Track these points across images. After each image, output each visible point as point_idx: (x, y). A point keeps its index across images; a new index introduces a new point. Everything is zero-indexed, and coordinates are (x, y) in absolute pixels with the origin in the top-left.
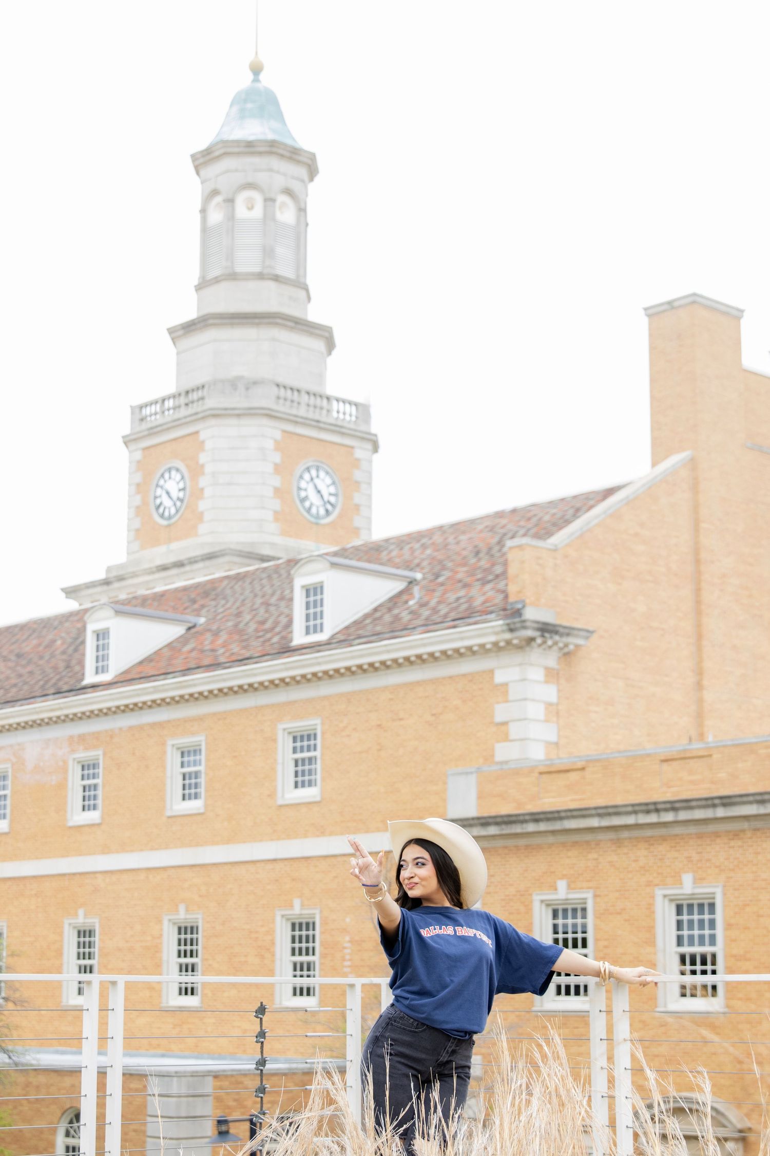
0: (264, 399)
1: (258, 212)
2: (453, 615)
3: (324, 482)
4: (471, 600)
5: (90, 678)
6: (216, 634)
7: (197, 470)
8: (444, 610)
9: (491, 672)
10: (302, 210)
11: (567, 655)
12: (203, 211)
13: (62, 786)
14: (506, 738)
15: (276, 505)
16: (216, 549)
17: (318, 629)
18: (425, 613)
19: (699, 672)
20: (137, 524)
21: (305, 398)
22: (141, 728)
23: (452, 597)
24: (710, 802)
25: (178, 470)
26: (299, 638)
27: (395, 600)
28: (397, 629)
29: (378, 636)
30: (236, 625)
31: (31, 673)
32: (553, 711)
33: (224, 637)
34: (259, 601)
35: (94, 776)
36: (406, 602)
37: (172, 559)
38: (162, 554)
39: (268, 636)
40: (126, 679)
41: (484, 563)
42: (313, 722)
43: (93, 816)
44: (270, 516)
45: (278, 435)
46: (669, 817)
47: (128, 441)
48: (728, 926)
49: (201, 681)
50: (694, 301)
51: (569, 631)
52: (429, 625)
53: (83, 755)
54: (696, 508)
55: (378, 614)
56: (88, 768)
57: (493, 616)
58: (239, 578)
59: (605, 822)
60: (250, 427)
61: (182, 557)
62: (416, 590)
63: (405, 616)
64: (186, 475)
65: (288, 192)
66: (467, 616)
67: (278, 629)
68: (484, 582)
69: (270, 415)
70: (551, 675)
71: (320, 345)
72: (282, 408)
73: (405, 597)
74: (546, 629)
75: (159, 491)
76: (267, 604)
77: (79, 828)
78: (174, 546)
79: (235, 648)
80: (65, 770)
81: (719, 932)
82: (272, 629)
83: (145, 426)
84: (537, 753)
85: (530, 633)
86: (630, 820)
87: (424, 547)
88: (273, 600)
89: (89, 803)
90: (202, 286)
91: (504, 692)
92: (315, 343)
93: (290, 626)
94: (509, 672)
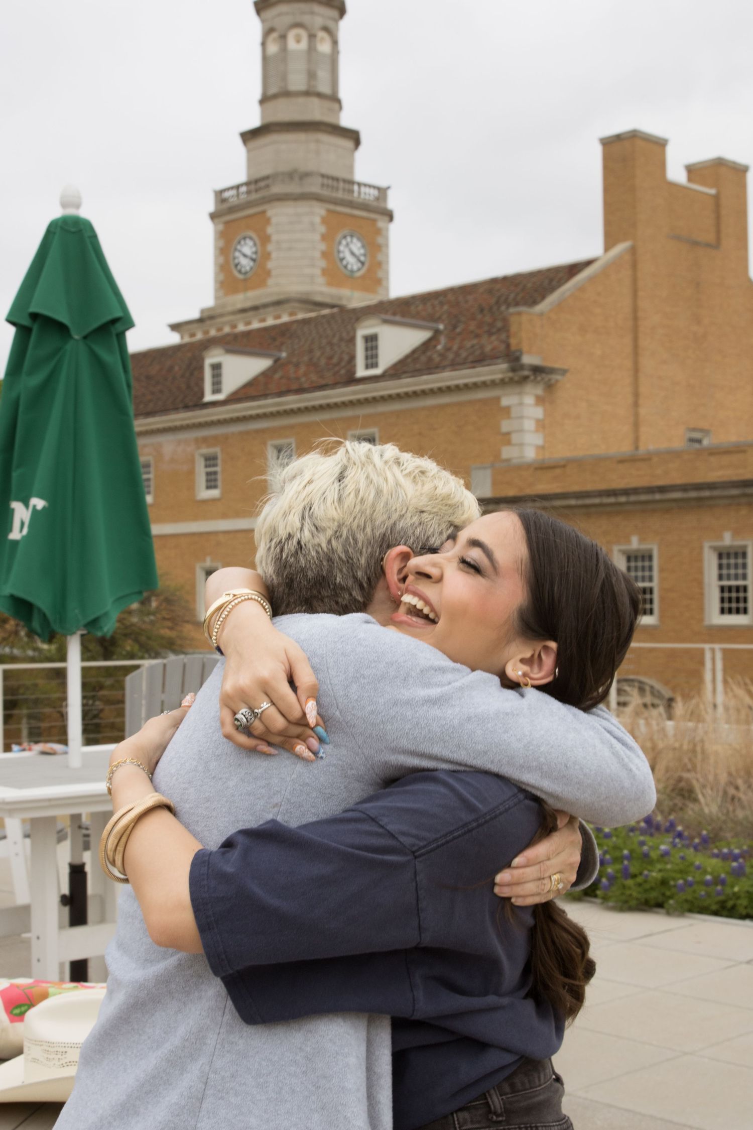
0: (313, 186)
1: (304, 45)
2: (471, 358)
3: (356, 246)
4: (482, 347)
5: (209, 397)
6: (297, 366)
7: (265, 239)
8: (464, 354)
9: (498, 399)
10: (335, 43)
11: (550, 387)
12: (263, 44)
13: (191, 472)
14: (509, 443)
15: (322, 263)
16: (281, 297)
17: (374, 365)
18: (451, 356)
19: (636, 395)
20: (221, 277)
21: (341, 185)
22: (248, 433)
23: (468, 344)
24: (651, 490)
25: (251, 238)
26: (361, 372)
27: (426, 346)
28: (431, 368)
29: (417, 372)
30: (311, 359)
31: (161, 392)
32: (541, 425)
33: (302, 369)
34: (324, 341)
35: (215, 465)
36: (435, 346)
37: (248, 304)
38: (240, 300)
39: (336, 369)
40: (236, 397)
41: (488, 319)
43: (215, 493)
44: (318, 272)
45: (323, 212)
46: (623, 499)
47: (213, 216)
48: (661, 570)
49: (292, 401)
50: (634, 135)
51: (552, 371)
52: (455, 365)
53: (205, 451)
54: (635, 281)
55: (416, 355)
56: (210, 460)
57: (500, 361)
58: (305, 322)
59: (580, 502)
60: (303, 208)
61: (257, 302)
62: (443, 340)
63: (436, 359)
64: (258, 242)
65: (326, 29)
66: (481, 360)
67: (343, 364)
68: (490, 334)
69: (317, 198)
70: (540, 400)
71: (349, 144)
72: (326, 192)
73: (433, 343)
74: (537, 370)
75: (237, 254)
76: (330, 344)
77: (205, 502)
78: (251, 294)
79: (314, 377)
80: (192, 461)
81: (655, 573)
82: (338, 364)
83: (225, 206)
84: (530, 454)
85: (526, 373)
86: (597, 501)
87: (442, 304)
88: (335, 340)
89: (211, 484)
90: (264, 100)
91: (507, 412)
92: (348, 142)
93: (353, 361)
94: (511, 398)
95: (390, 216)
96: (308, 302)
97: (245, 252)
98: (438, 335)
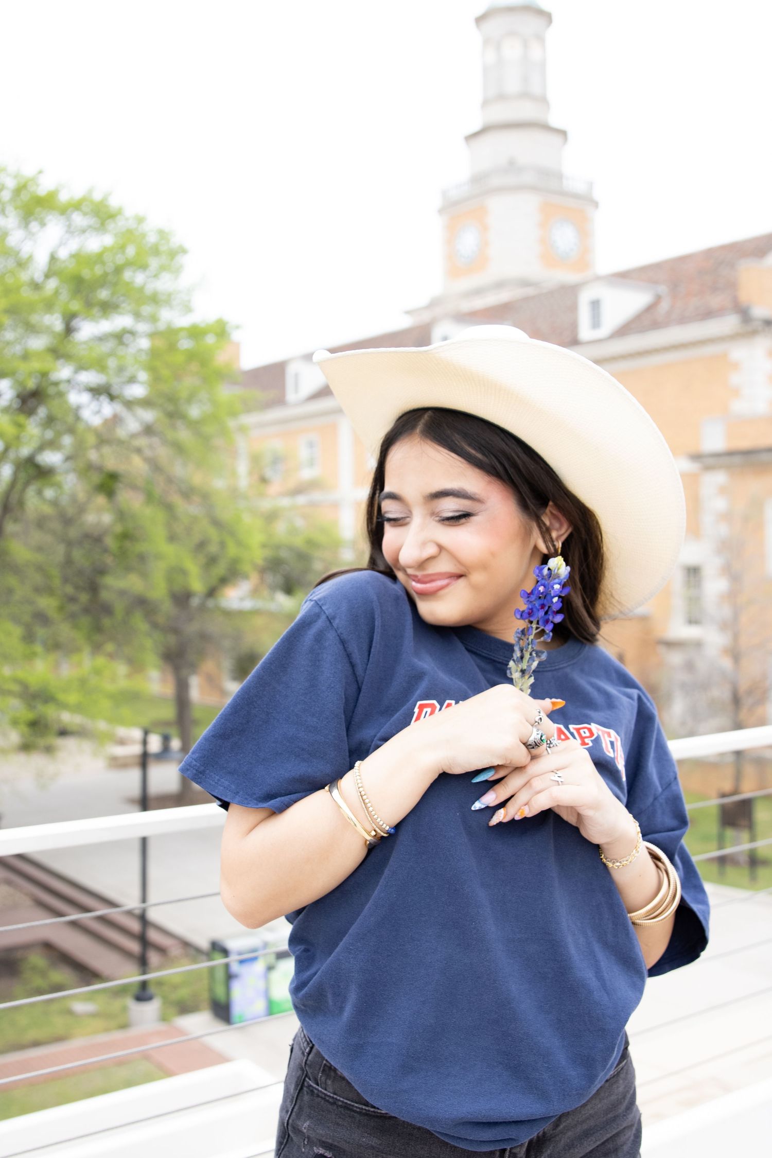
0: (528, 178)
1: (519, 53)
4: (707, 303)
7: (485, 228)
8: (689, 313)
9: (727, 354)
14: (738, 396)
17: (599, 327)
26: (585, 332)
28: (656, 325)
29: (645, 330)
38: (464, 284)
39: (559, 333)
44: (534, 255)
47: (441, 211)
52: (683, 320)
57: (729, 314)
60: (519, 198)
63: (663, 317)
64: (479, 231)
65: (537, 37)
66: (708, 314)
67: (564, 329)
68: (714, 291)
69: (533, 189)
71: (558, 142)
78: (473, 278)
82: (560, 329)
83: (450, 202)
85: (757, 325)
90: (486, 103)
91: (735, 366)
92: (556, 139)
93: (574, 326)
94: (739, 352)
95: (596, 204)
96: (525, 283)
97: (468, 241)
98: (658, 299)
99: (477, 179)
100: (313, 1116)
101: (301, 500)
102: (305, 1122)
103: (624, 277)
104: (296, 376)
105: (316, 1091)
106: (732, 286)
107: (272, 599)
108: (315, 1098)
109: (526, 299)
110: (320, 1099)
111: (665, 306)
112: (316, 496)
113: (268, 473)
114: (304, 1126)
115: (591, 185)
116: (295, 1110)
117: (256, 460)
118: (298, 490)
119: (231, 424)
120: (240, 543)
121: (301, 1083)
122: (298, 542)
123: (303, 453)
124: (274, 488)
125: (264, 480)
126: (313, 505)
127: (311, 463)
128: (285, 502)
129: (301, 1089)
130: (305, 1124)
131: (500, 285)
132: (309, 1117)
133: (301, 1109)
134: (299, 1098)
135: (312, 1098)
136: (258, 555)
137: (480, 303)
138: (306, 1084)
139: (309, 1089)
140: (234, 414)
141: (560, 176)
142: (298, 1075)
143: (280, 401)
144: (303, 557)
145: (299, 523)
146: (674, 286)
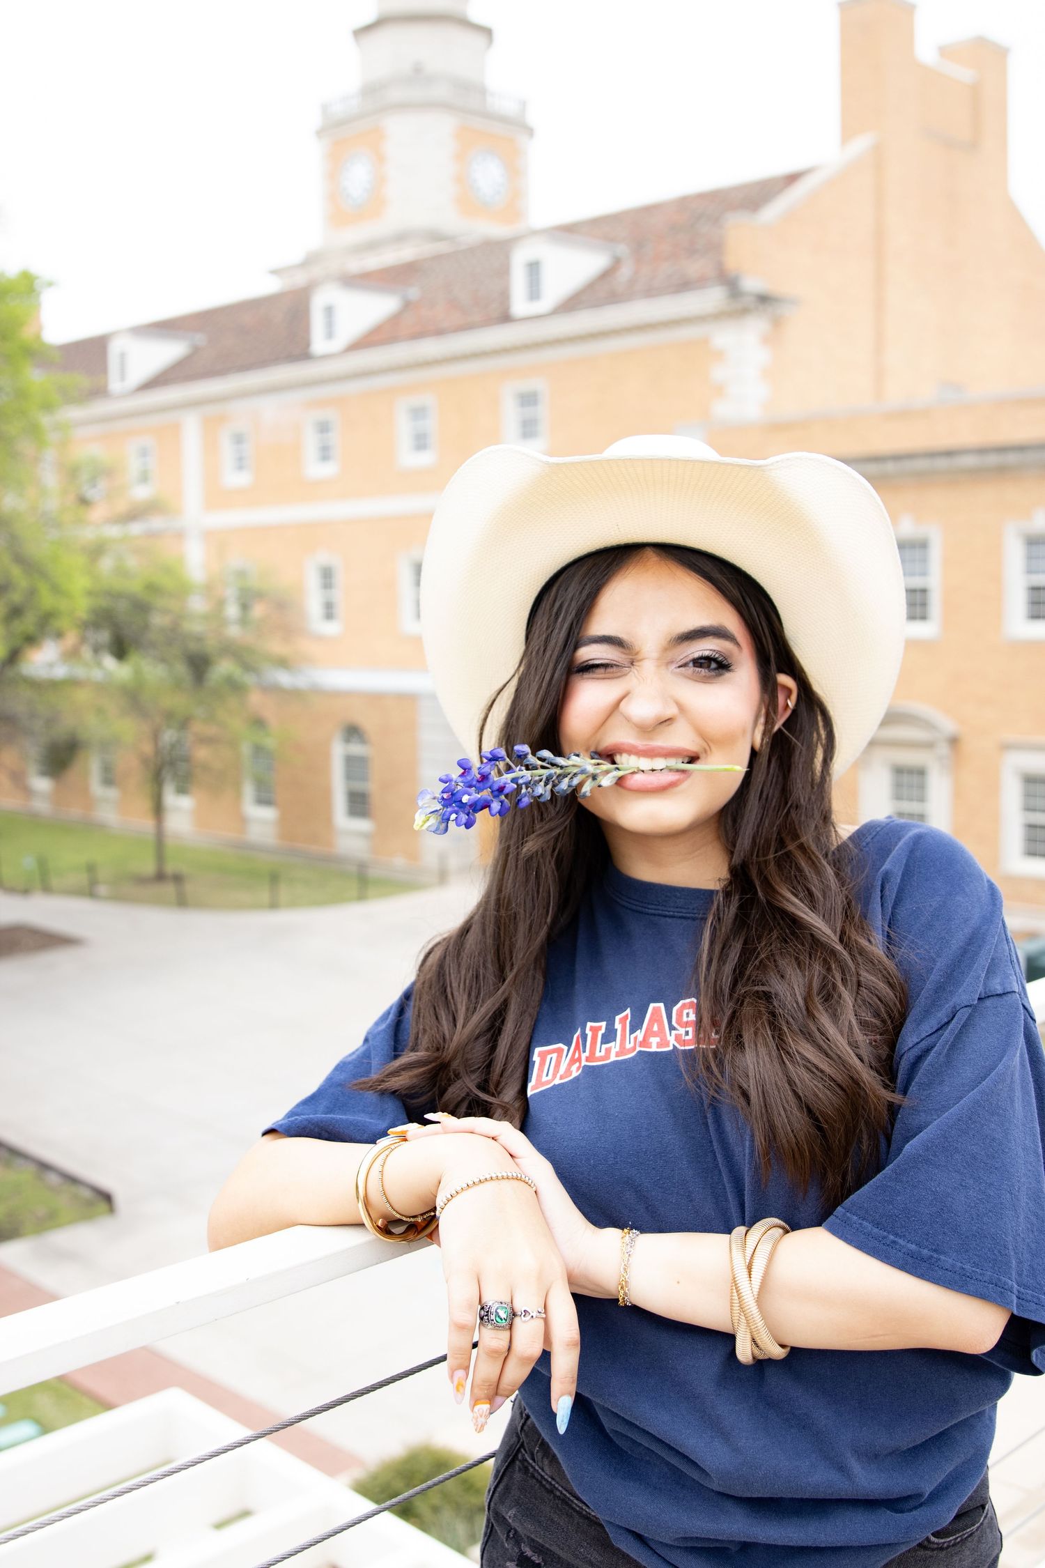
0: (440, 92)
3: (491, 170)
4: (682, 271)
5: (319, 348)
6: (433, 305)
7: (380, 159)
9: (708, 339)
11: (777, 323)
13: (299, 444)
14: (724, 396)
16: (403, 230)
17: (539, 299)
20: (330, 210)
25: (365, 159)
26: (520, 306)
27: (606, 275)
30: (449, 296)
32: (767, 373)
36: (616, 278)
37: (362, 241)
38: (353, 236)
39: (484, 306)
42: (536, 384)
43: (330, 467)
44: (447, 199)
47: (320, 133)
48: (945, 562)
51: (780, 301)
52: (651, 293)
53: (316, 416)
54: (878, 188)
56: (323, 428)
57: (712, 285)
60: (428, 119)
61: (373, 238)
62: (624, 268)
64: (373, 163)
67: (492, 300)
69: (445, 106)
70: (764, 340)
72: (455, 100)
77: (317, 483)
79: (455, 316)
80: (301, 428)
81: (936, 567)
82: (486, 300)
89: (325, 454)
91: (719, 355)
92: (478, 40)
93: (505, 296)
94: (725, 337)
95: (530, 132)
96: (435, 236)
97: (358, 176)
98: (617, 263)
99: (371, 90)
100: (523, 1502)
101: (136, 528)
102: (510, 1508)
103: (569, 232)
104: (123, 356)
105: (531, 1470)
106: (716, 248)
107: (99, 664)
108: (528, 1478)
109: (438, 258)
110: (534, 1481)
111: (625, 272)
112: (156, 523)
113: (90, 493)
114: (509, 1514)
115: (523, 104)
116: (499, 1489)
117: (72, 473)
118: (133, 515)
119: (45, 420)
120: (56, 589)
121: (513, 1454)
122: (135, 586)
123: (134, 465)
124: (98, 513)
125: (84, 502)
126: (152, 535)
127: (144, 478)
128: (113, 531)
129: (513, 1462)
130: (510, 1512)
131: (401, 238)
132: (517, 1503)
133: (507, 1489)
134: (508, 1474)
135: (525, 1477)
136: (82, 607)
137: (373, 262)
138: (520, 1456)
139: (523, 1465)
140: (48, 407)
141: (482, 91)
142: (512, 1442)
143: (99, 392)
144: (141, 607)
145: (132, 562)
146: (638, 246)
